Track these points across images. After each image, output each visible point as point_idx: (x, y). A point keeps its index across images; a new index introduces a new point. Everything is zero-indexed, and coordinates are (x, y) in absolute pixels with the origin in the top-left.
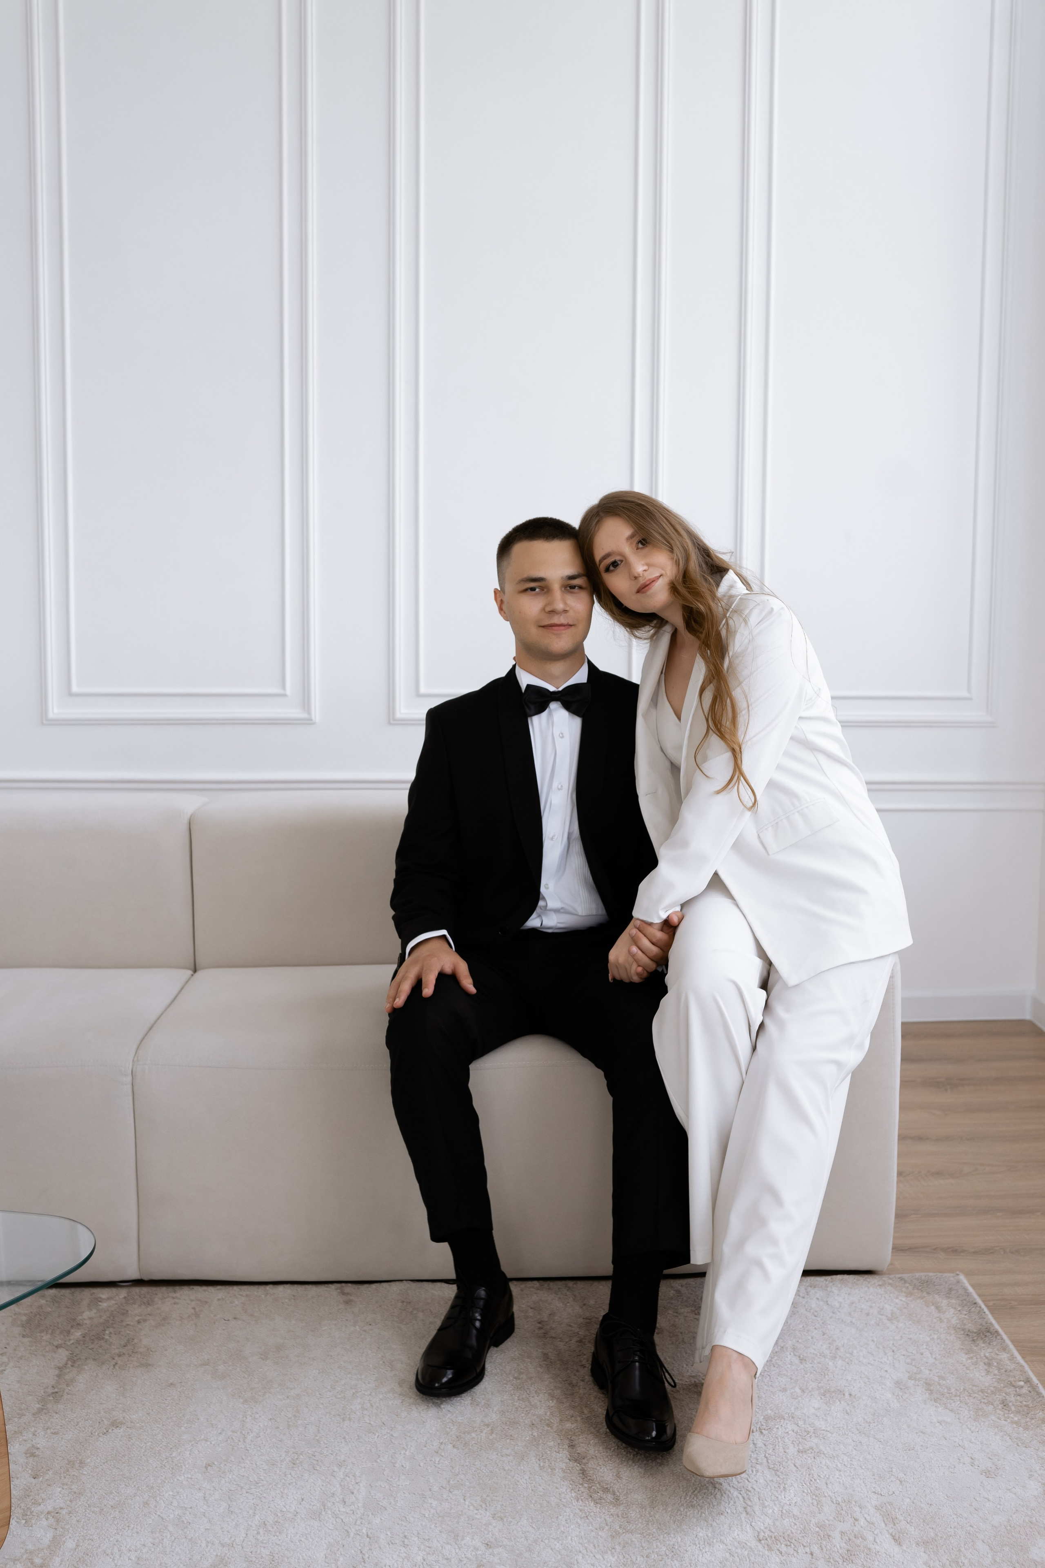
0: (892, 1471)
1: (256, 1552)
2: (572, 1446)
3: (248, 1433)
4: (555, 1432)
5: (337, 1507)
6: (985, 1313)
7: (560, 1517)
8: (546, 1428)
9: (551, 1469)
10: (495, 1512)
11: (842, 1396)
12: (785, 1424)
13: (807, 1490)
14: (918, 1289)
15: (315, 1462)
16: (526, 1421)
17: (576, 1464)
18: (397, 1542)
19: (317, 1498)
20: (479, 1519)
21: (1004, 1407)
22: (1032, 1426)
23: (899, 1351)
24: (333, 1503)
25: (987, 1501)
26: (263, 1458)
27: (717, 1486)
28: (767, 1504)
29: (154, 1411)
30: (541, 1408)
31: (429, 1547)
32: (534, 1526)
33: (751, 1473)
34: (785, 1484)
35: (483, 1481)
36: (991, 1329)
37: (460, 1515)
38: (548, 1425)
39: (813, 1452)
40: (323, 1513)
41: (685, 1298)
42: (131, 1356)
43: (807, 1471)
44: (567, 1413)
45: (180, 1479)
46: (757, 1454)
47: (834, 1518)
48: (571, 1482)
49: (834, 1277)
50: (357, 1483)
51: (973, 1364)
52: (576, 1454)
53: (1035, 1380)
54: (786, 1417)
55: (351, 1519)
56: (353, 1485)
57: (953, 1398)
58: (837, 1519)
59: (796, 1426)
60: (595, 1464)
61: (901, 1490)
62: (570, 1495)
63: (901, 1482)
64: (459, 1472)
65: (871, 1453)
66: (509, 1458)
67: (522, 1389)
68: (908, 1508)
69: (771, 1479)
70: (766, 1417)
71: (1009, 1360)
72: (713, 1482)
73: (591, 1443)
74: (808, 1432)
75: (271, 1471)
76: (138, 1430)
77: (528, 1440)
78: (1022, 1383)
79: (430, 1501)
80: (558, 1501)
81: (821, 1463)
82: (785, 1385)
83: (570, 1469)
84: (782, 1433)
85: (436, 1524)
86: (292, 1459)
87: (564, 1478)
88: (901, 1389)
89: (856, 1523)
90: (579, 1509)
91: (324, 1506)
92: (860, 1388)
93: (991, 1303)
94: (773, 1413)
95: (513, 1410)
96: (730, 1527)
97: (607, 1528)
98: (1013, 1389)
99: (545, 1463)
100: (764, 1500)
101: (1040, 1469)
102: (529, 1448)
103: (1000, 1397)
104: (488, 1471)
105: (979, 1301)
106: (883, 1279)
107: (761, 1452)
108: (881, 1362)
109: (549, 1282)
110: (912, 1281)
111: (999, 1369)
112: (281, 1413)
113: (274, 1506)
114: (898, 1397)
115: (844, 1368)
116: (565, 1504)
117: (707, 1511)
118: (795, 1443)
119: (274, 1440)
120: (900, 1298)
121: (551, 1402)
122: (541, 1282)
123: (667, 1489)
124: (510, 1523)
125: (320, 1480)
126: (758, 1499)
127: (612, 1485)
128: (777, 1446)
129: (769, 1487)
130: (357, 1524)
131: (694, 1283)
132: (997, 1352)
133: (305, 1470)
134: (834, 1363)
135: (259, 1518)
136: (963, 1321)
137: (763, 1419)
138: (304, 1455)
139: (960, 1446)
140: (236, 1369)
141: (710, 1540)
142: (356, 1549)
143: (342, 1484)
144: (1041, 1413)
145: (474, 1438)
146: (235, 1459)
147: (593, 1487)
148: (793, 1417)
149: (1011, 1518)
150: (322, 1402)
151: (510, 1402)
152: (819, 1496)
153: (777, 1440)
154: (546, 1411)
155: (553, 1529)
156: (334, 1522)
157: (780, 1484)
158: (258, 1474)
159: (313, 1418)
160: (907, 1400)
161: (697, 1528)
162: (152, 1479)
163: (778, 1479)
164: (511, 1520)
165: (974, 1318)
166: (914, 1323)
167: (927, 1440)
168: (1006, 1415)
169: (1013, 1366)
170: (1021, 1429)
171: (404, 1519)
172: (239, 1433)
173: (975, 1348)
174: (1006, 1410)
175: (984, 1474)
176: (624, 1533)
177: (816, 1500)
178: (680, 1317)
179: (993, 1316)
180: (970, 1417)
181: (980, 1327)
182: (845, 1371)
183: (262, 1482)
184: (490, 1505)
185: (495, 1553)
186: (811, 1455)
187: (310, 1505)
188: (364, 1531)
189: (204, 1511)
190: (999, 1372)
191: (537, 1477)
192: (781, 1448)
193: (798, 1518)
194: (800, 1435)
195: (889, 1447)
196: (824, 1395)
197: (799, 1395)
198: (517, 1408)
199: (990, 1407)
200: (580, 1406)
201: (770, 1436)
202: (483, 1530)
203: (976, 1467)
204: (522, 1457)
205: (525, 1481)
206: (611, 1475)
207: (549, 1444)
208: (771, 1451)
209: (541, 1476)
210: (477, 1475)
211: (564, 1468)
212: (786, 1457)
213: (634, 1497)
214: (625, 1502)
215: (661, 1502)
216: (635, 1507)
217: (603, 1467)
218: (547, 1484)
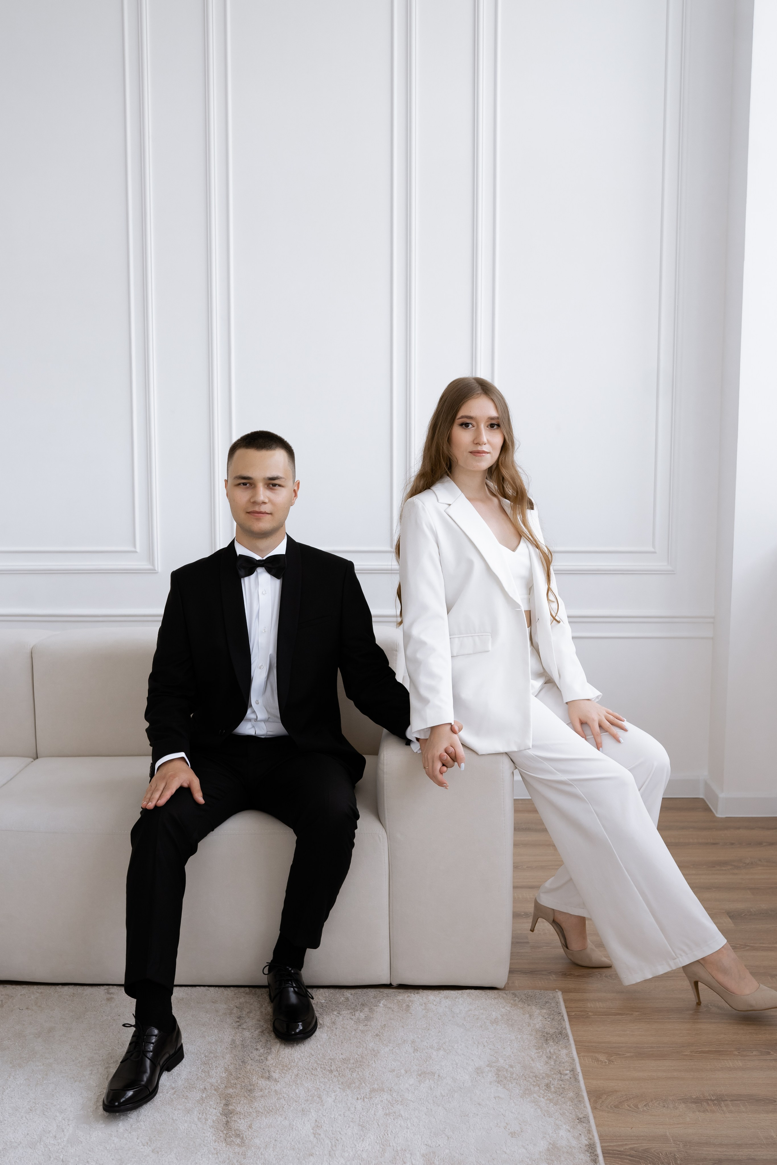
0: (445, 1130)
2: (226, 1104)
3: (7, 1088)
4: (218, 1095)
5: (49, 1140)
6: (564, 1020)
7: (199, 1153)
8: (213, 1091)
9: (205, 1120)
10: (155, 1148)
11: (433, 1076)
12: (383, 1095)
13: (379, 1141)
14: (522, 1002)
15: (45, 1109)
16: (201, 1087)
17: (224, 1117)
19: (38, 1134)
20: (142, 1152)
21: (547, 1089)
22: (560, 1103)
23: (488, 1046)
24: (48, 1137)
25: (504, 1153)
26: (12, 1105)
28: (346, 1149)
30: (215, 1078)
32: (178, 1158)
33: (344, 1128)
34: (365, 1136)
35: (155, 1127)
36: (563, 1032)
37: (130, 1149)
38: (215, 1090)
39: (395, 1115)
40: (38, 1144)
41: (349, 1004)
43: (385, 1128)
44: (232, 1082)
46: (355, 1115)
47: (390, 1161)
48: (216, 1129)
49: (464, 991)
50: (68, 1125)
51: (538, 1057)
52: (227, 1111)
53: (579, 1069)
54: (385, 1090)
55: (55, 1148)
56: (65, 1126)
57: (512, 1081)
59: (391, 1096)
60: (237, 1117)
61: (445, 1144)
62: (211, 1138)
63: (448, 1138)
64: (142, 1120)
65: (435, 1117)
66: (179, 1111)
67: (207, 1064)
68: (445, 1156)
69: (356, 1133)
70: (371, 1089)
71: (566, 1055)
72: (315, 1133)
73: (241, 1103)
74: (397, 1101)
75: (13, 1114)
77: (197, 1100)
78: (568, 1072)
79: (114, 1139)
80: (202, 1142)
81: (397, 1123)
82: (395, 1067)
83: (219, 1120)
84: (378, 1100)
85: (112, 1154)
86: (31, 1107)
87: (211, 1127)
88: (478, 1073)
90: (214, 1148)
91: (41, 1139)
92: (448, 1071)
93: (573, 1014)
94: (378, 1087)
95: (195, 1078)
97: (228, 1161)
98: (559, 1075)
99: (203, 1115)
100: (345, 1147)
101: (552, 1133)
102: (196, 1105)
103: (547, 1081)
104: (161, 1120)
105: (564, 1011)
106: (499, 993)
107: (358, 1114)
108: (471, 1054)
109: (256, 989)
110: (520, 996)
111: (555, 1061)
112: (35, 1076)
114: (472, 1079)
115: (443, 1057)
116: (205, 1144)
117: (302, 1152)
118: (384, 1108)
119: (23, 1093)
120: (506, 1008)
121: (224, 1074)
122: (251, 988)
123: (280, 1137)
124: (162, 1156)
125: (44, 1122)
126: (342, 1146)
127: (243, 1132)
128: (371, 1110)
129: (353, 1138)
131: (361, 993)
132: (560, 1049)
133: (37, 1114)
134: (437, 1053)
136: (545, 1026)
138: (40, 1105)
139: (502, 1114)
140: (15, 1044)
143: (59, 1125)
144: (572, 1093)
147: (229, 1134)
148: (391, 1090)
150: (65, 1068)
151: (196, 1073)
152: (386, 1145)
153: (372, 1106)
154: (218, 1080)
155: (190, 1161)
157: (361, 1136)
158: (4, 1116)
159: (55, 1079)
160: (478, 1081)
163: (362, 1133)
164: (164, 1153)
165: (554, 1024)
166: (508, 1026)
167: (480, 1109)
168: (545, 1094)
169: (567, 1059)
170: (552, 1104)
173: (545, 1046)
174: (547, 1090)
175: (511, 1135)
177: (382, 1148)
178: (340, 1017)
179: (569, 1024)
181: (556, 1031)
182: (443, 1059)
183: (4, 1121)
184: (154, 1143)
186: (392, 1117)
187: (32, 1138)
188: (61, 1157)
190: (554, 1063)
191: (193, 1125)
192: (373, 1111)
193: (364, 1160)
194: (390, 1103)
195: (450, 1114)
196: (420, 1075)
197: (402, 1075)
198: (198, 1077)
199: (536, 1088)
200: (243, 1077)
201: (369, 1103)
202: (142, 1159)
203: (507, 1130)
204: (188, 1111)
205: (184, 1127)
206: (245, 1125)
207: (211, 1103)
208: (364, 1113)
209: (196, 1124)
210: (152, 1122)
211: (215, 1120)
212: (374, 1118)
213: (255, 1141)
214: (247, 1144)
215: (272, 1146)
216: (253, 1148)
217: (242, 1121)
218: (199, 1130)
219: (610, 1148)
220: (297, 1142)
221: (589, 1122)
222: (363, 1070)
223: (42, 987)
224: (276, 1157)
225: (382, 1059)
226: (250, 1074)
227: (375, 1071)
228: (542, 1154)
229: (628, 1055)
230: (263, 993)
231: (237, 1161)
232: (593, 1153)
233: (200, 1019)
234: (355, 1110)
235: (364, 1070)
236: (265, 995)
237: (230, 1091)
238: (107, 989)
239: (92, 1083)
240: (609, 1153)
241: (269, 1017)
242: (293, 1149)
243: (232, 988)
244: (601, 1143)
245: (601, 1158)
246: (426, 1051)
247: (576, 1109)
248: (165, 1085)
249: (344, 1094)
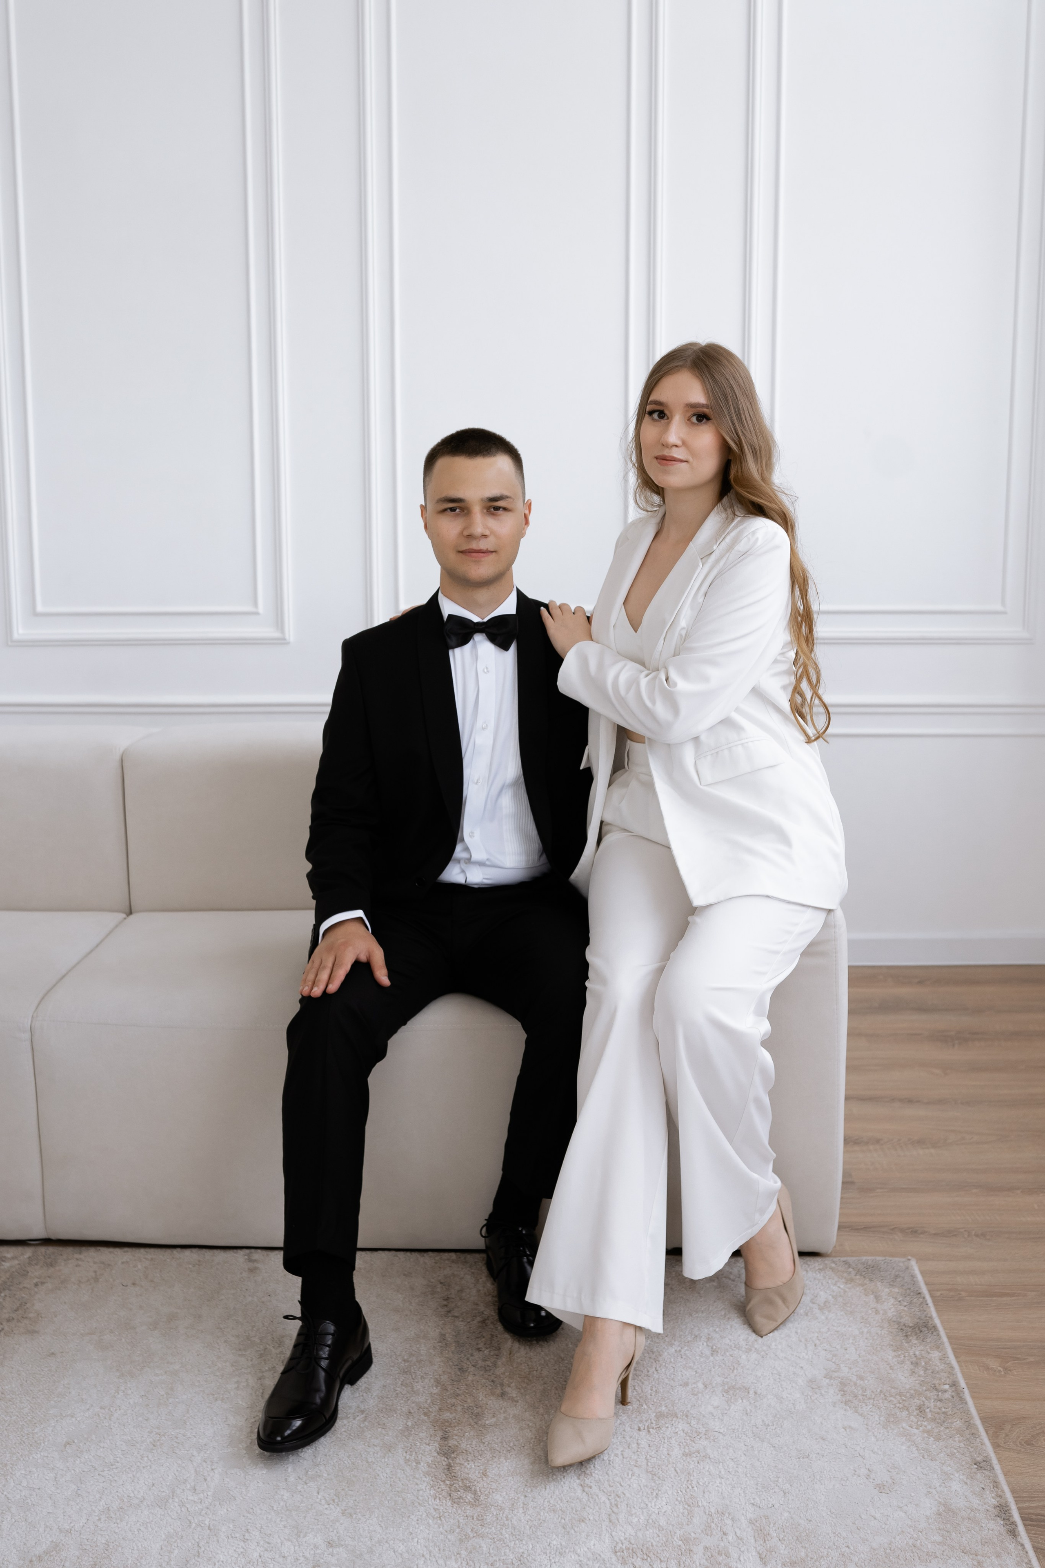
0: (777, 1481)
1: (92, 1540)
2: (445, 1438)
3: (116, 1410)
4: (431, 1422)
5: (186, 1494)
6: (927, 1304)
7: (412, 1517)
8: (423, 1417)
9: (416, 1463)
10: (346, 1508)
11: (746, 1394)
12: (677, 1423)
13: (681, 1498)
14: (861, 1275)
15: (175, 1444)
16: (403, 1409)
17: (443, 1458)
18: (237, 1535)
19: (168, 1484)
20: (327, 1515)
21: (920, 1414)
22: (945, 1437)
23: (822, 1345)
24: (183, 1490)
25: (873, 1519)
26: (125, 1437)
27: (586, 1489)
28: (633, 1511)
29: (28, 1382)
30: (422, 1395)
31: (268, 1543)
32: (382, 1525)
33: (626, 1476)
35: (342, 1473)
36: (930, 1323)
37: (309, 1509)
38: (425, 1414)
39: (699, 1455)
40: (170, 1501)
42: (20, 1321)
43: (687, 1477)
44: (448, 1402)
45: (36, 1457)
46: (638, 1455)
47: (702, 1531)
48: (434, 1478)
50: (212, 1469)
51: (898, 1363)
52: (446, 1448)
53: (962, 1383)
54: (679, 1416)
55: (196, 1508)
56: (208, 1471)
57: (866, 1401)
58: (704, 1532)
59: (688, 1425)
60: (463, 1459)
61: (781, 1502)
62: (429, 1492)
63: (785, 1493)
64: (320, 1462)
65: (761, 1460)
66: (375, 1448)
67: (408, 1373)
68: (785, 1523)
69: (645, 1484)
70: (658, 1414)
71: (940, 1360)
73: (466, 1436)
74: (699, 1433)
75: (129, 1452)
76: (6, 1403)
77: (400, 1430)
78: (947, 1387)
79: (282, 1493)
80: (415, 1498)
81: (704, 1468)
82: (689, 1379)
83: (436, 1463)
84: (671, 1432)
85: (282, 1518)
86: (154, 1440)
87: (427, 1474)
88: (813, 1388)
89: (724, 1537)
90: (434, 1508)
91: (173, 1493)
92: (768, 1385)
93: (938, 1294)
94: (667, 1410)
95: (393, 1396)
96: (588, 1536)
97: (458, 1530)
98: (935, 1393)
99: (411, 1455)
100: (632, 1507)
101: (940, 1486)
102: (399, 1438)
103: (918, 1402)
104: (350, 1463)
105: (924, 1290)
106: (826, 1262)
107: (643, 1453)
108: (799, 1357)
109: (466, 1254)
110: (857, 1265)
111: (926, 1369)
112: (155, 1390)
113: (123, 1490)
114: (806, 1398)
115: (756, 1363)
116: (421, 1502)
117: (568, 1516)
118: (681, 1444)
119: (140, 1419)
120: (839, 1285)
121: (435, 1388)
122: (458, 1254)
123: (532, 1491)
124: (358, 1521)
125: (176, 1464)
126: (626, 1506)
127: (476, 1483)
128: (661, 1447)
129: (641, 1493)
130: (202, 1514)
132: (929, 1350)
133: (164, 1453)
135: (104, 1504)
136: (900, 1313)
137: (655, 1416)
138: (166, 1437)
139: (860, 1455)
140: (121, 1340)
141: (562, 1549)
142: (193, 1542)
143: (198, 1470)
144: (958, 1422)
145: (345, 1425)
146: (96, 1438)
147: (455, 1485)
148: (687, 1416)
149: (893, 1540)
150: (198, 1379)
151: (392, 1387)
152: (692, 1505)
153: (663, 1441)
154: (427, 1398)
155: (401, 1529)
156: (179, 1511)
157: (654, 1490)
158: (115, 1455)
159: (186, 1396)
160: (816, 1401)
161: (552, 1536)
162: (8, 1455)
163: (653, 1484)
164: (360, 1517)
165: (913, 1310)
166: (846, 1314)
167: (825, 1447)
168: (919, 1423)
169: (942, 1367)
170: (932, 1439)
171: (251, 1510)
172: (107, 1410)
173: (906, 1345)
174: (921, 1416)
175: (878, 1488)
176: (474, 1537)
177: (688, 1510)
179: (936, 1309)
180: (879, 1423)
181: (918, 1320)
182: (757, 1365)
183: (116, 1464)
184: (343, 1499)
185: (335, 1552)
186: (695, 1459)
187: (160, 1491)
188: (207, 1523)
189: (51, 1493)
190: (925, 1373)
191: (399, 1471)
192: (666, 1449)
193: (663, 1529)
194: (689, 1436)
195: (782, 1454)
196: (727, 1392)
197: (700, 1391)
198: (397, 1394)
199: (903, 1413)
200: (465, 1394)
201: (657, 1436)
202: (328, 1526)
203: (871, 1480)
204: (389, 1448)
205: (386, 1475)
206: (477, 1472)
207: (421, 1434)
208: (653, 1453)
209: (403, 1470)
210: (337, 1466)
211: (430, 1462)
212: (668, 1460)
213: (496, 1498)
214: (484, 1503)
215: (522, 1505)
216: (493, 1509)
217: (471, 1463)
218: (408, 1479)
219: (1031, 1511)
220: (558, 1499)
221: (993, 1469)
222: (640, 1384)
223: (152, 1250)
224: (529, 1523)
225: (667, 1365)
226: (474, 1389)
227: (659, 1384)
228: (930, 1521)
229: (1031, 1359)
230: (476, 1260)
231: (472, 1531)
232: (1008, 1520)
233: (388, 1301)
234: (639, 1448)
235: (643, 1383)
236: (480, 1264)
237: (447, 1415)
238: (248, 1255)
239: (240, 1403)
240: (1032, 1520)
241: (489, 1298)
242: (554, 1510)
243: (431, 1254)
244: (1017, 1502)
245: (1021, 1528)
246: (731, 1353)
247: (969, 1447)
248: (349, 1406)
249: (619, 1422)
